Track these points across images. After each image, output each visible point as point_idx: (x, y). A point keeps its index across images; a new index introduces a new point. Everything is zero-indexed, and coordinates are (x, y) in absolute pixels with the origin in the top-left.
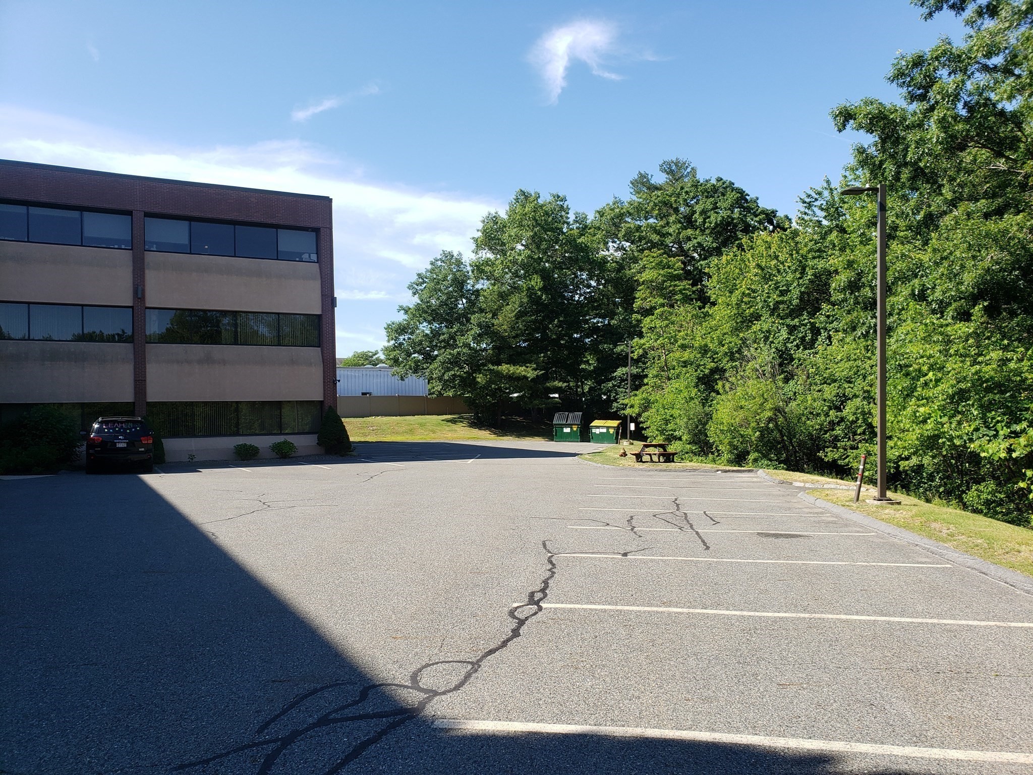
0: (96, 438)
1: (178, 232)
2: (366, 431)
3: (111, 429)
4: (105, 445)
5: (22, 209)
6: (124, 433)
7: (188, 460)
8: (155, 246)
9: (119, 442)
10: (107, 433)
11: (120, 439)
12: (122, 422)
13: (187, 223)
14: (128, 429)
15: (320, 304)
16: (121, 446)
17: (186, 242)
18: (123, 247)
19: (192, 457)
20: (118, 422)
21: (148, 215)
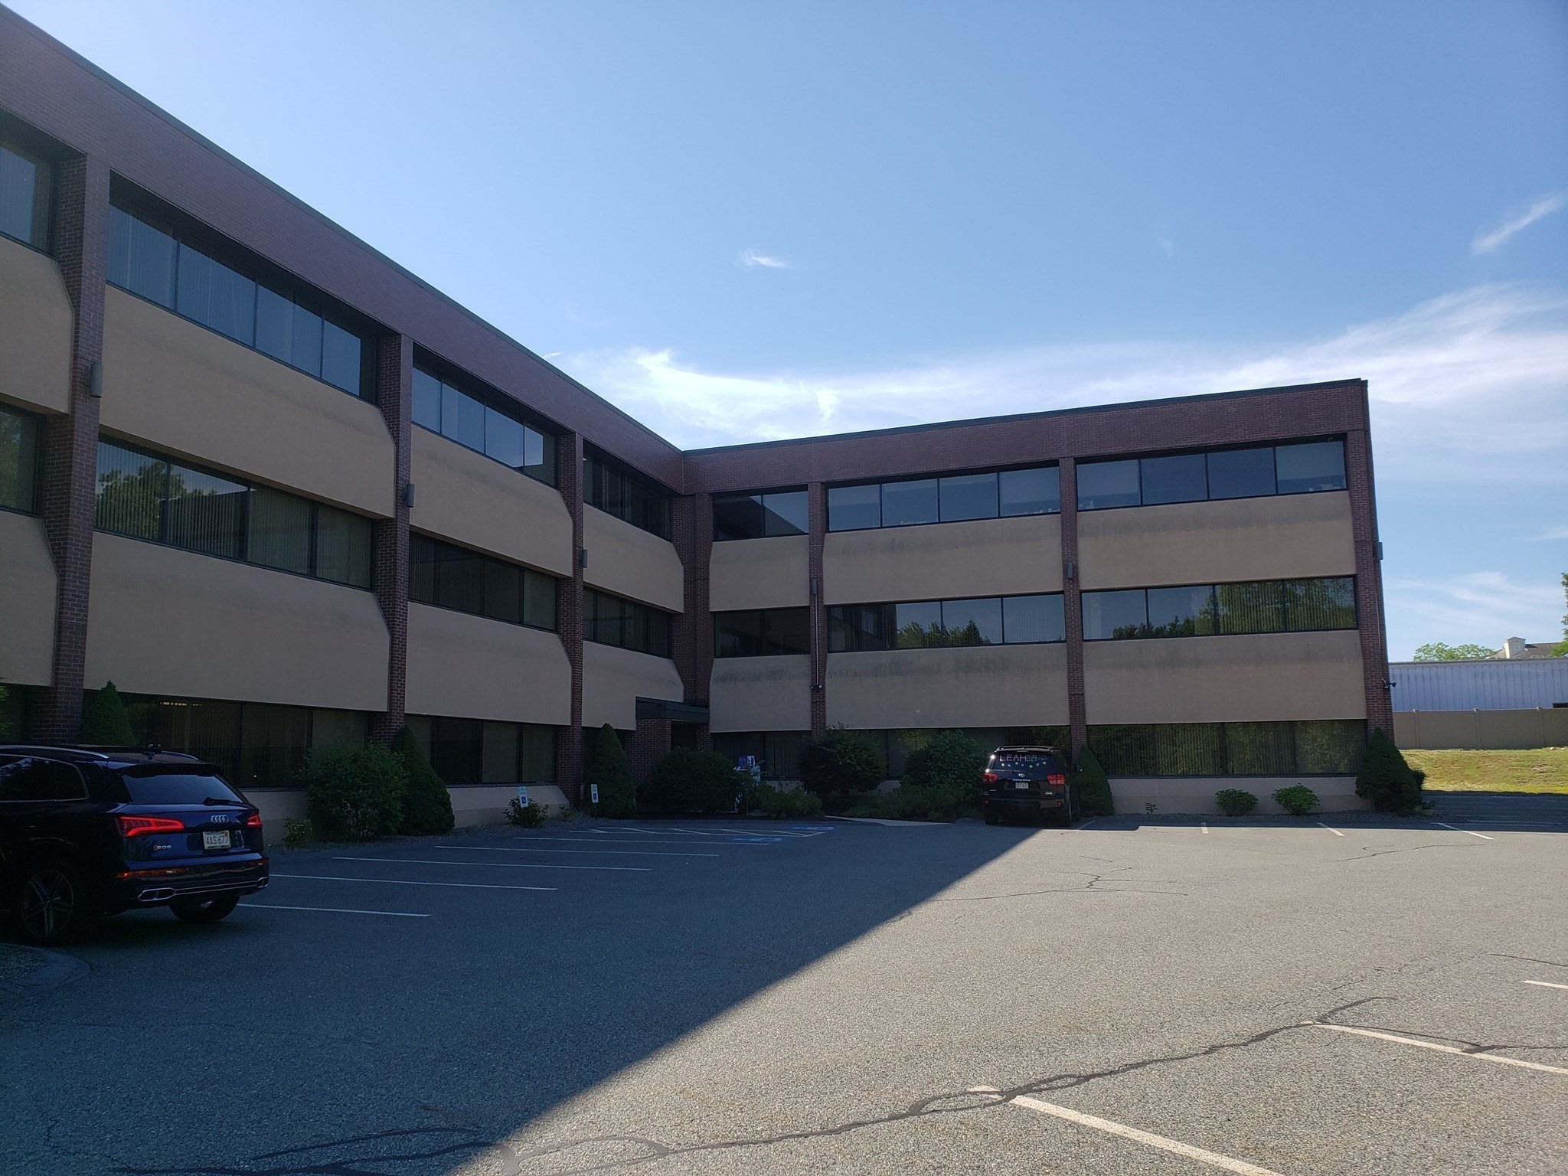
0: (990, 775)
1: (1123, 477)
2: (1527, 773)
3: (1009, 762)
4: (1003, 785)
5: (932, 483)
6: (1025, 770)
7: (1146, 812)
8: (1092, 502)
9: (1018, 782)
10: (1003, 768)
11: (1020, 778)
12: (1023, 754)
13: (1136, 461)
14: (1031, 763)
15: (1353, 558)
16: (1022, 788)
17: (1136, 489)
18: (1050, 511)
19: (1151, 807)
20: (1019, 754)
21: (1079, 461)
